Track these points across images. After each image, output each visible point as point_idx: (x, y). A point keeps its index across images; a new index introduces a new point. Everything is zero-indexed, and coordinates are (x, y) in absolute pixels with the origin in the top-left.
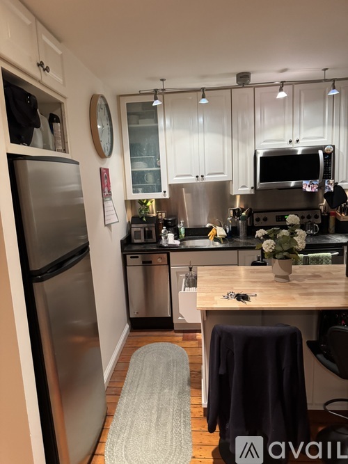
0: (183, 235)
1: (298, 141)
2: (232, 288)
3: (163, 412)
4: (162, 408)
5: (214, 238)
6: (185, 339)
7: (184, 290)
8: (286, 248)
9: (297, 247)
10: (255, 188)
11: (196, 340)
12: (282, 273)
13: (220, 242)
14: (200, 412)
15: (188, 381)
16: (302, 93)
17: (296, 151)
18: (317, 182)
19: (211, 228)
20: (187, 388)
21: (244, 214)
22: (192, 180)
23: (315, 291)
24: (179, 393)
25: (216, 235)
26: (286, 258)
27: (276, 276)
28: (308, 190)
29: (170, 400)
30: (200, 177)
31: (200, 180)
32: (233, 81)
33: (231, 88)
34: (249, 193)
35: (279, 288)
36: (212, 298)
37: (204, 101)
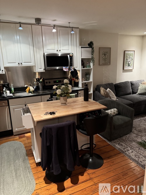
0: (13, 91)
1: (60, 50)
2: (47, 111)
3: (18, 171)
4: (17, 169)
5: (29, 91)
6: (20, 138)
7: (24, 115)
8: (66, 92)
9: (69, 92)
10: (45, 69)
11: (25, 137)
12: (64, 102)
13: (32, 93)
14: (34, 165)
15: (26, 154)
16: (60, 31)
17: (59, 55)
18: (68, 67)
19: (27, 87)
20: (27, 157)
21: (41, 80)
22: (16, 65)
23: (76, 107)
24: (23, 161)
25: (30, 90)
26: (65, 96)
27: (62, 103)
28: (65, 70)
29: (19, 165)
30: (20, 64)
31: (20, 65)
32: (33, 21)
33: (31, 24)
34: (43, 71)
35: (64, 108)
36: (40, 116)
37: (21, 28)
